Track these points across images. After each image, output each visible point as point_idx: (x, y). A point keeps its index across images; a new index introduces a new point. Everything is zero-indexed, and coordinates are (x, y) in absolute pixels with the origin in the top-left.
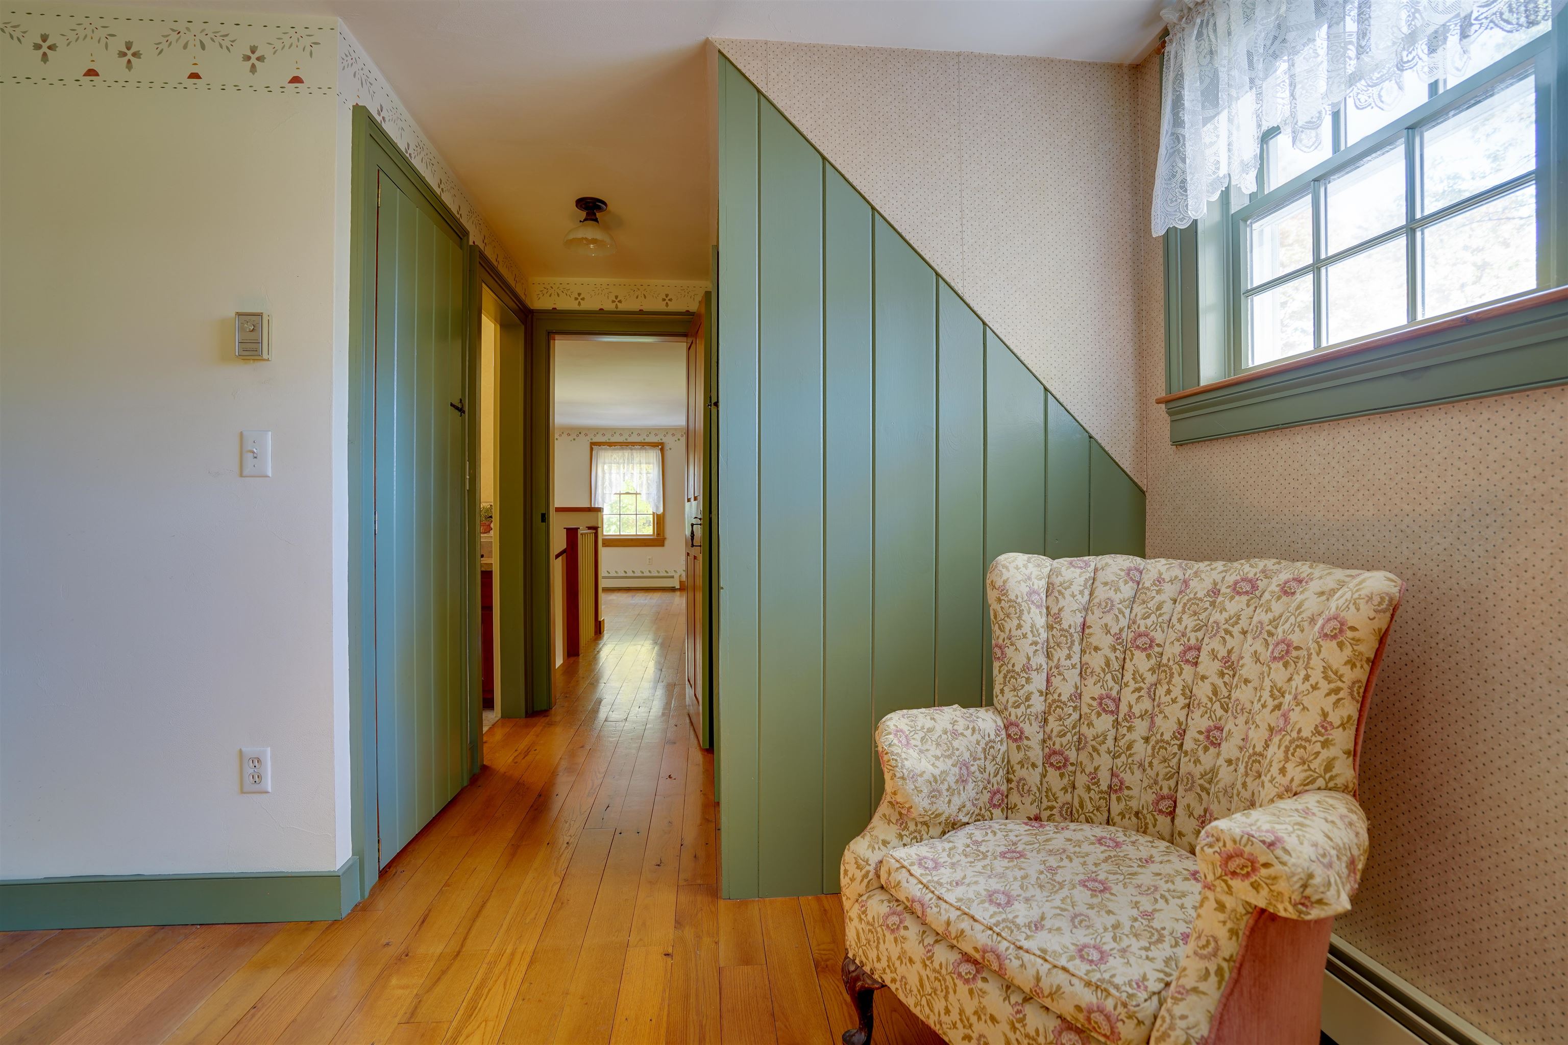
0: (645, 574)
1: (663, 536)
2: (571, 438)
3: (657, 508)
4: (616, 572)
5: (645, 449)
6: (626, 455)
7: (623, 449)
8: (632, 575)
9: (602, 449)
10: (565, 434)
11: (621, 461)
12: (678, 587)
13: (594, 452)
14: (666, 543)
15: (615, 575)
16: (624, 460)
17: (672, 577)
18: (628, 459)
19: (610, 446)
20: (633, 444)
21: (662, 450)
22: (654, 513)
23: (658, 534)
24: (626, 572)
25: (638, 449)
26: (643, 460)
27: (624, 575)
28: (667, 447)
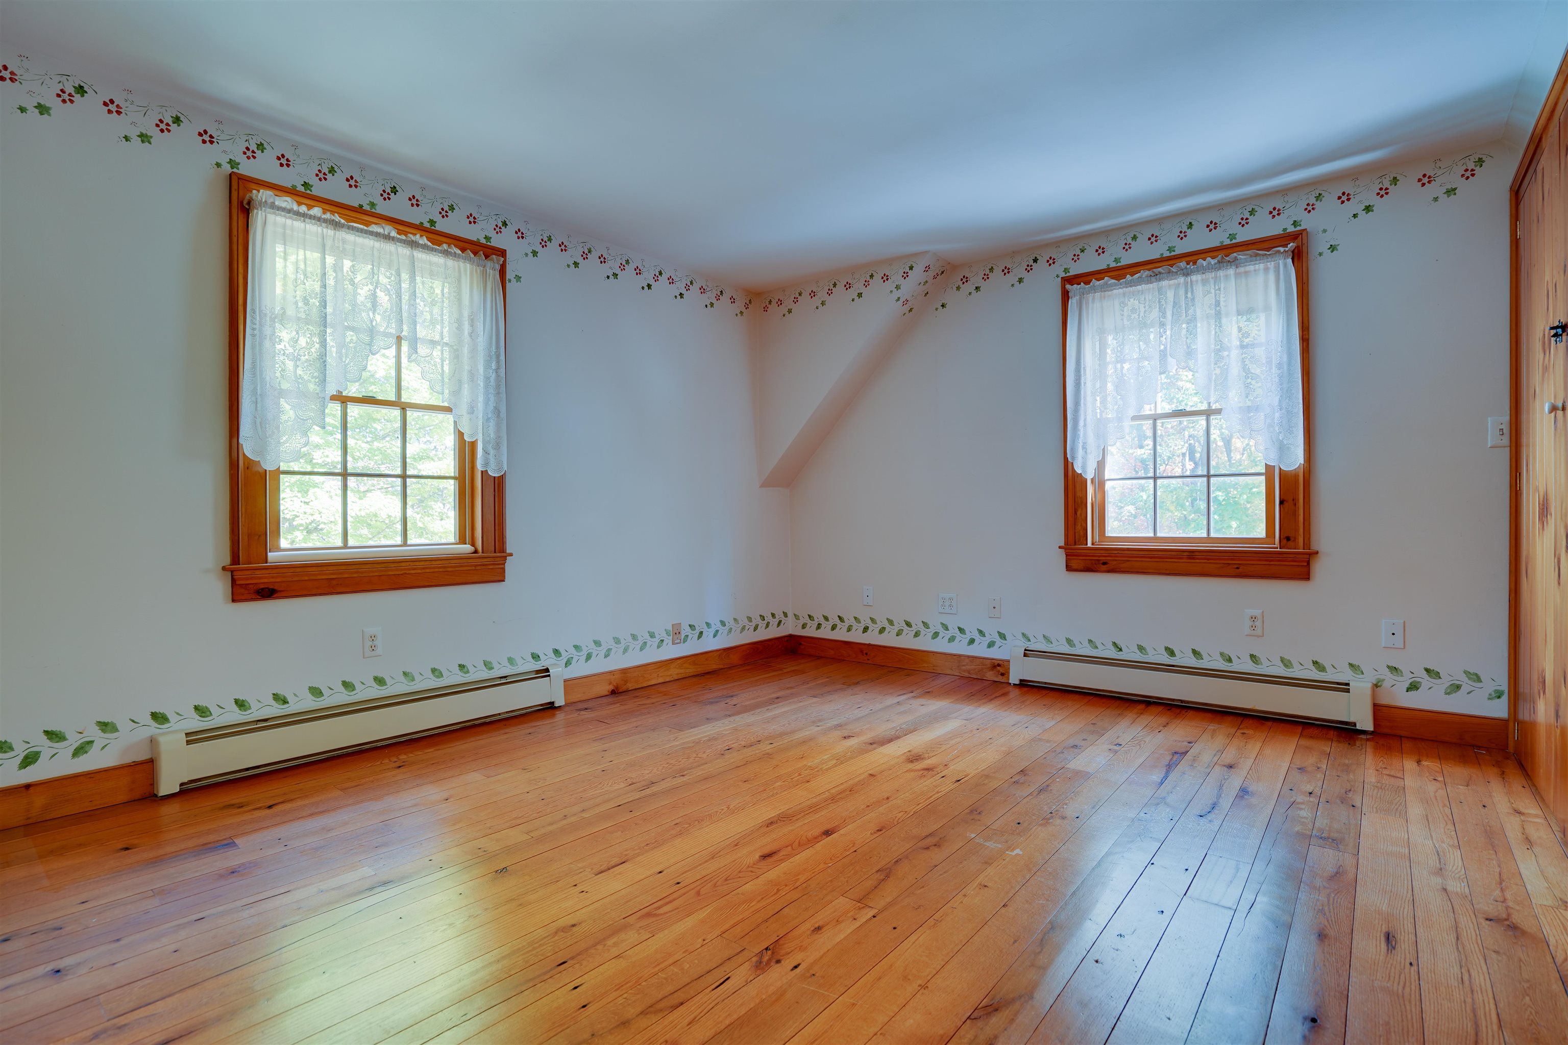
0: (1236, 666)
1: (1307, 543)
2: (1012, 278)
3: (1282, 449)
4: (1141, 648)
5: (1235, 263)
6: (1170, 294)
7: (1157, 277)
8: (1191, 661)
9: (1094, 289)
10: (998, 271)
11: (1155, 313)
12: (1365, 723)
13: (1073, 303)
14: (1319, 568)
15: (1138, 656)
16: (1163, 313)
17: (1344, 687)
18: (1175, 304)
19: (1118, 278)
20: (1192, 257)
21: (1299, 256)
22: (1269, 470)
23: (1286, 539)
24: (1171, 652)
25: (1210, 268)
26: (1230, 302)
27: (1166, 659)
28: (1318, 245)
